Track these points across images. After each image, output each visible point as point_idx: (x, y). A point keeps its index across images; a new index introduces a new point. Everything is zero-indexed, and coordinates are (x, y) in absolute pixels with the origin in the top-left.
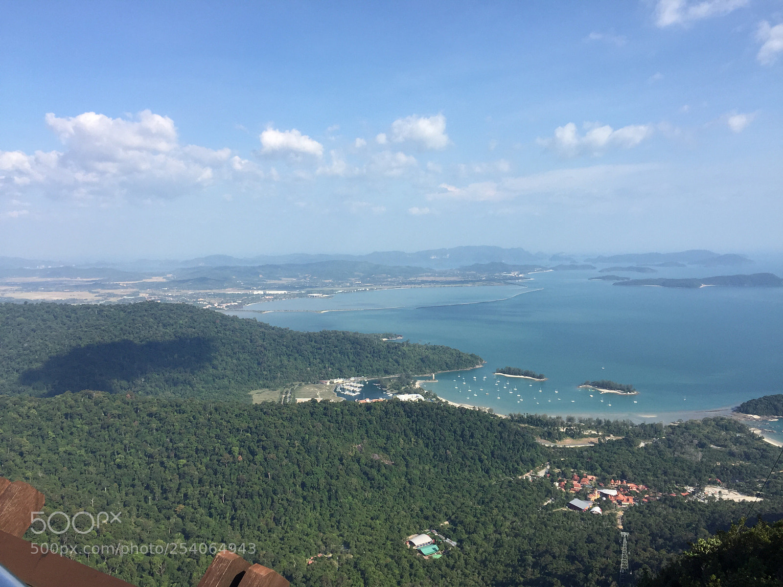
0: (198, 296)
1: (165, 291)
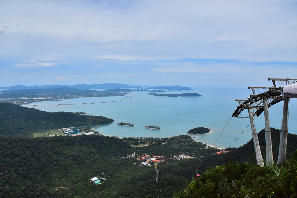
0: (12, 100)
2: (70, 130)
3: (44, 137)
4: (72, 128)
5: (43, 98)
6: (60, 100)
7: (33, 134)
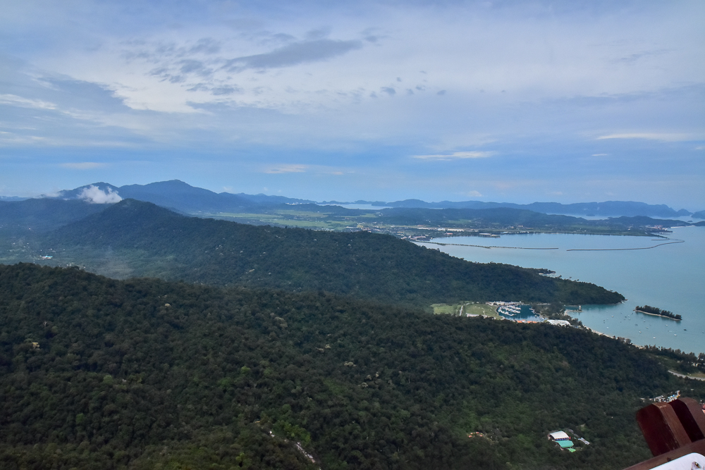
0: (397, 229)
1: (375, 225)
2: (514, 307)
3: (455, 315)
4: (517, 303)
5: (458, 230)
6: (495, 237)
7: (433, 305)
